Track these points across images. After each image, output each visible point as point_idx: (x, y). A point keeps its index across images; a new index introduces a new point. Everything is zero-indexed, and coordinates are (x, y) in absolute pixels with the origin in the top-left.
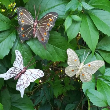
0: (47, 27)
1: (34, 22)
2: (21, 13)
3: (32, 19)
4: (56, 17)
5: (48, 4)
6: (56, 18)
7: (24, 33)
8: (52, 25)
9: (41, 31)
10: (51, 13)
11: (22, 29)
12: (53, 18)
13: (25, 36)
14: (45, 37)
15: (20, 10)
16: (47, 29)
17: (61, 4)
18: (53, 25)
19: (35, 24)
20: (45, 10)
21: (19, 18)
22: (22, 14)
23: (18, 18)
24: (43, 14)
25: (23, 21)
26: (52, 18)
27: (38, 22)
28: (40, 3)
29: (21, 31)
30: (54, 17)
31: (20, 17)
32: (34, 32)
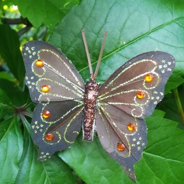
0: (137, 105)
1: (87, 89)
2: (39, 63)
3: (77, 79)
4: (169, 66)
5: (127, 25)
6: (169, 69)
7: (52, 129)
8: (155, 96)
9: (115, 120)
10: (147, 55)
11: (43, 117)
12: (157, 71)
13: (55, 138)
14: (131, 138)
15: (34, 53)
16: (138, 111)
17: (169, 24)
18: (159, 95)
19: (91, 95)
20: (118, 48)
21: (32, 81)
22: (43, 65)
23: (30, 79)
24: (112, 60)
25: (45, 89)
26: (153, 72)
27: (100, 90)
28: (100, 25)
29: (40, 122)
30: (160, 67)
31: (33, 75)
32: (87, 125)
